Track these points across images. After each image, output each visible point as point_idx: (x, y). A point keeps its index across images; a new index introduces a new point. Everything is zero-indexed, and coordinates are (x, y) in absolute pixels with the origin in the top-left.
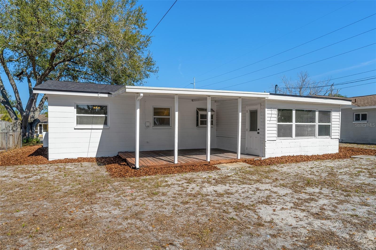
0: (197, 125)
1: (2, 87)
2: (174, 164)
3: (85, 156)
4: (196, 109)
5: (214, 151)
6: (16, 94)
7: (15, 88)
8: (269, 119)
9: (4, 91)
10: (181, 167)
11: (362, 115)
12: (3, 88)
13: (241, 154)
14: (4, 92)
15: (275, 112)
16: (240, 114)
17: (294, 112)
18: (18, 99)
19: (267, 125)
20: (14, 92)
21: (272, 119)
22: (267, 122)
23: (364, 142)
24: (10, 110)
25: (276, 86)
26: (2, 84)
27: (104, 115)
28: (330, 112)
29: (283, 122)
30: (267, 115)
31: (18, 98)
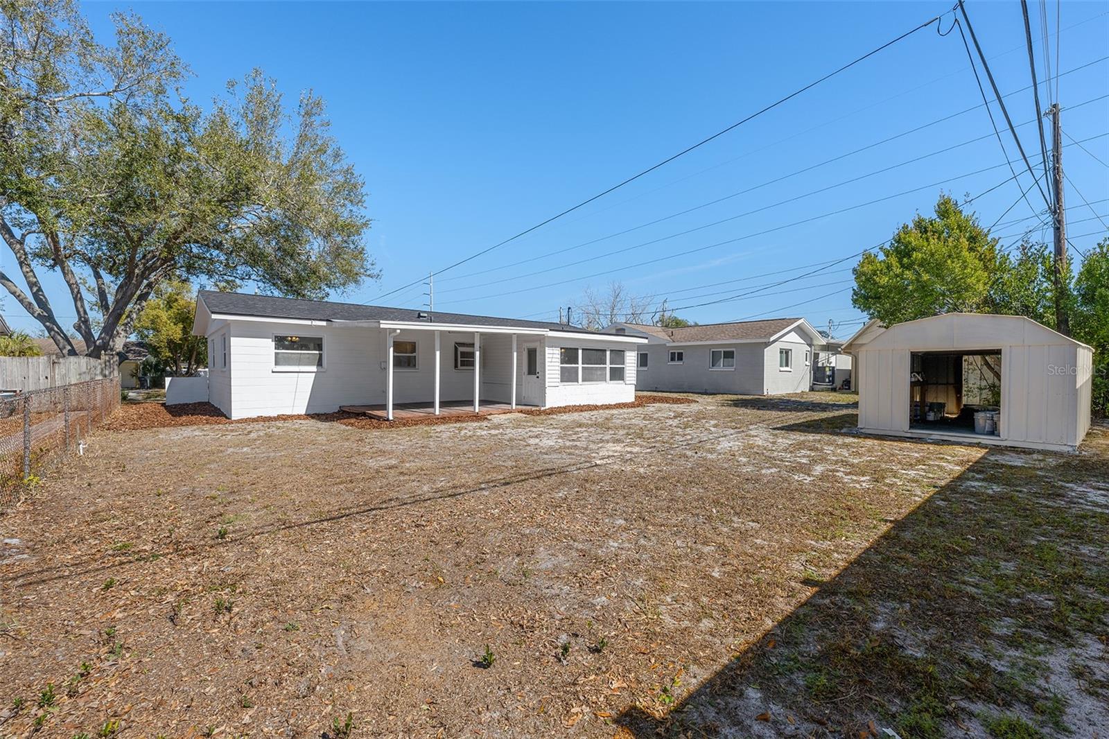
0: (456, 366)
1: (36, 286)
2: (435, 415)
3: (288, 412)
4: (453, 344)
5: (483, 402)
6: (79, 304)
7: (76, 290)
8: (550, 360)
9: (41, 293)
10: (444, 418)
11: (678, 353)
12: (37, 288)
13: (516, 405)
14: (41, 297)
15: (557, 351)
16: (515, 354)
17: (580, 352)
18: (82, 313)
19: (547, 368)
20: (74, 298)
21: (554, 360)
22: (547, 364)
23: (680, 390)
24: (57, 332)
25: (569, 308)
26: (35, 280)
27: (317, 352)
28: (623, 351)
29: (566, 364)
30: (547, 356)
31: (81, 310)
